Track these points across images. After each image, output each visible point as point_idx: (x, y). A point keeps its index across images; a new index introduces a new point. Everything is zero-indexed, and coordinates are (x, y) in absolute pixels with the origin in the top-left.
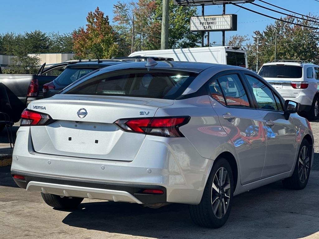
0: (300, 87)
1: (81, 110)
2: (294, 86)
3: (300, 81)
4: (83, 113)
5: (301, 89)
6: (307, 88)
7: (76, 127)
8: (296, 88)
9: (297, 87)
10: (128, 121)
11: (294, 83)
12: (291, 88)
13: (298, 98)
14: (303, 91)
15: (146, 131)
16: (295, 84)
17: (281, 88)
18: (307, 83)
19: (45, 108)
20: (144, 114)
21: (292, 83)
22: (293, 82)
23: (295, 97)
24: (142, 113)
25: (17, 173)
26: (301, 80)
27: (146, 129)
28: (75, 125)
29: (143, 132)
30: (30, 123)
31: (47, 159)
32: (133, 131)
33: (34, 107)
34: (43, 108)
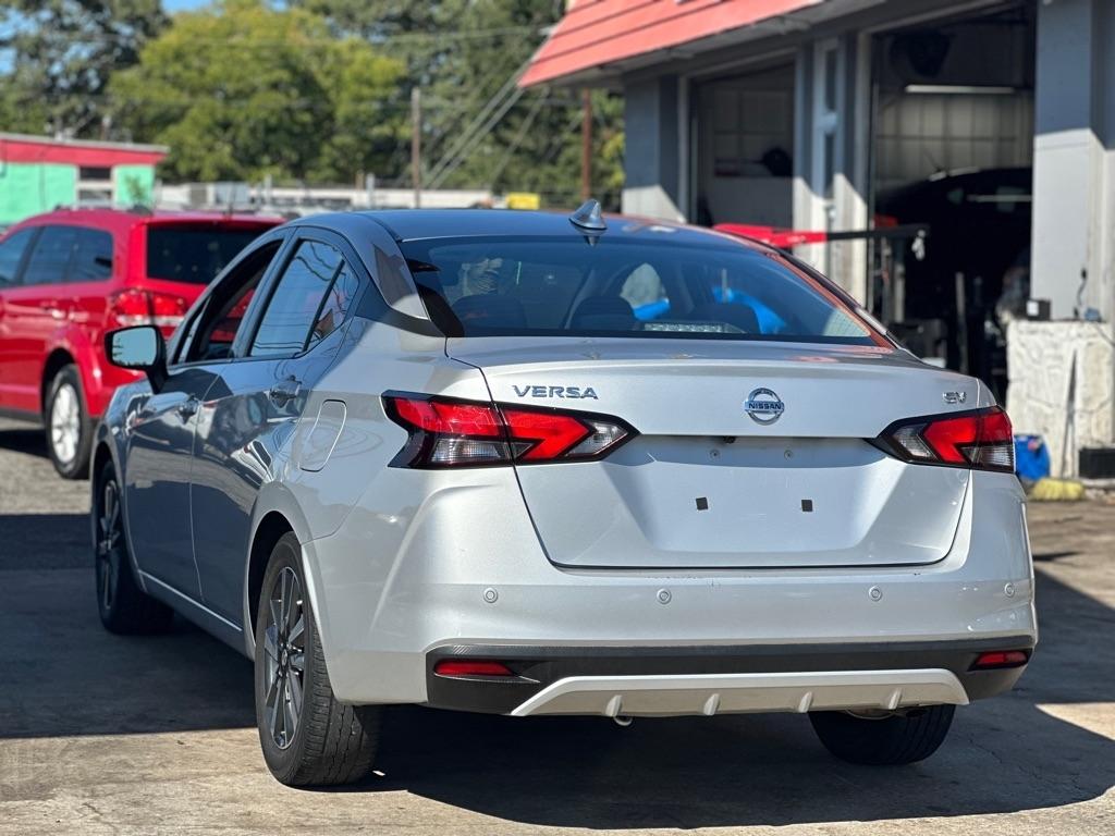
1: (757, 394)
4: (764, 407)
10: (924, 425)
15: (972, 458)
19: (590, 393)
20: (955, 401)
24: (950, 397)
27: (971, 450)
28: (713, 451)
29: (963, 460)
30: (515, 456)
31: (651, 584)
32: (937, 460)
33: (522, 390)
34: (582, 393)
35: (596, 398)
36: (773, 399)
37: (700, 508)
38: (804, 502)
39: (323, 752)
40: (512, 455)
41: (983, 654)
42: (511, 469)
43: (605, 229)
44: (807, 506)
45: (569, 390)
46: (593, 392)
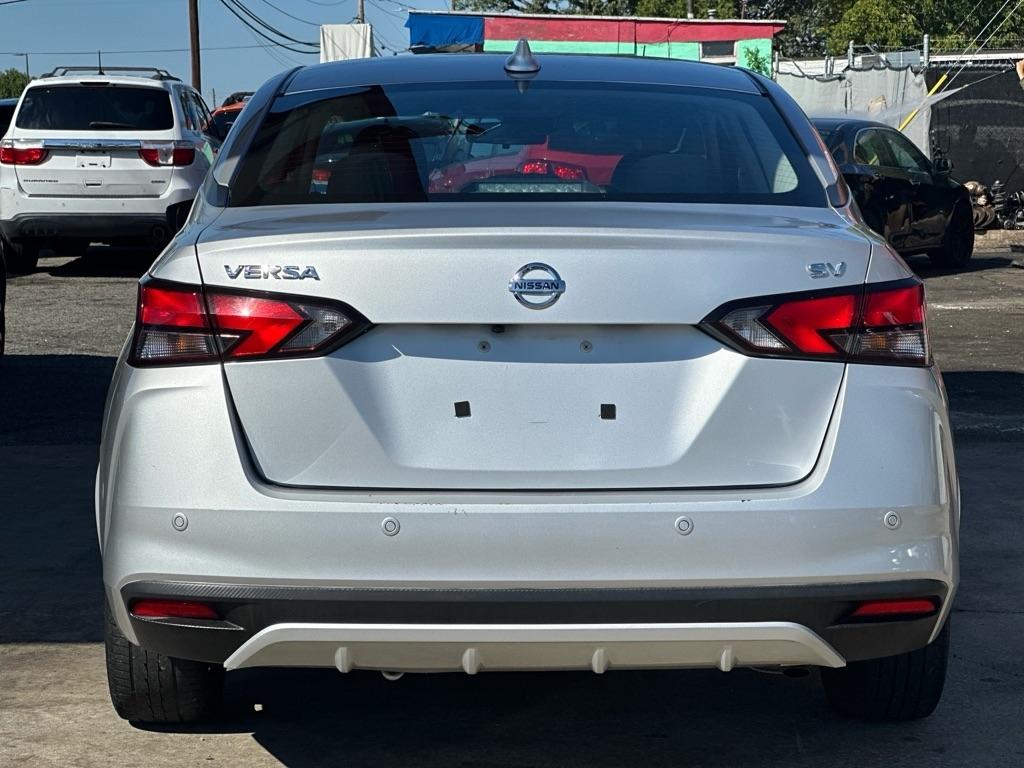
0: (171, 160)
1: (528, 270)
2: (151, 156)
3: (170, 141)
4: (537, 286)
5: (175, 168)
6: (194, 163)
7: (484, 352)
8: (160, 165)
9: (161, 162)
10: (769, 307)
11: (152, 147)
12: (141, 164)
13: (170, 197)
14: (181, 174)
15: (847, 348)
16: (155, 151)
17: (107, 164)
18: (189, 146)
19: (311, 273)
20: (826, 275)
21: (146, 147)
22: (146, 142)
23: (158, 196)
24: (817, 270)
25: (149, 590)
26: (170, 135)
27: (845, 338)
28: (481, 343)
29: (833, 351)
30: (222, 350)
31: (374, 511)
32: (793, 352)
33: (234, 270)
34: (300, 272)
35: (317, 278)
36: (548, 276)
37: (459, 414)
38: (604, 407)
39: (133, 689)
40: (219, 350)
41: (856, 604)
42: (218, 367)
43: (536, 71)
44: (608, 412)
45: (288, 270)
46: (314, 272)
